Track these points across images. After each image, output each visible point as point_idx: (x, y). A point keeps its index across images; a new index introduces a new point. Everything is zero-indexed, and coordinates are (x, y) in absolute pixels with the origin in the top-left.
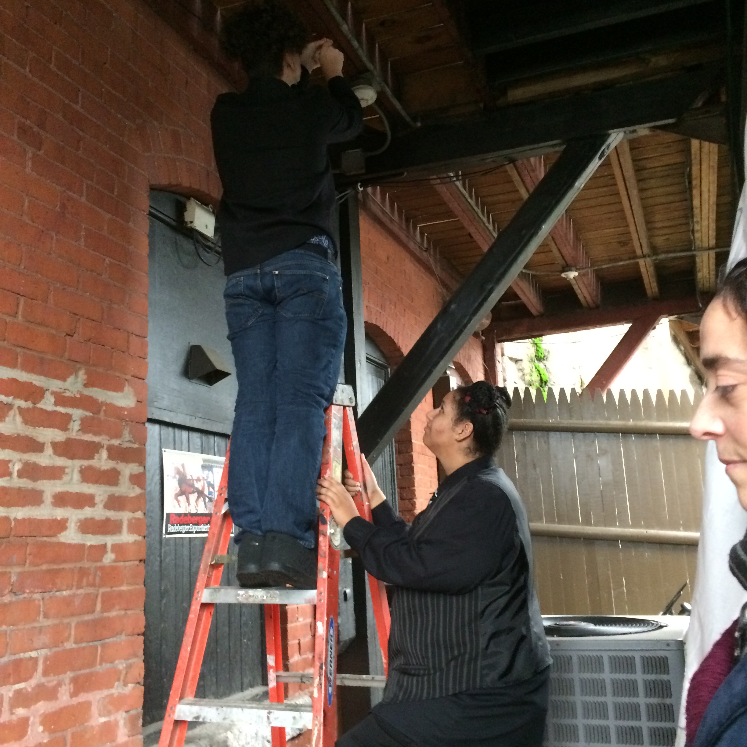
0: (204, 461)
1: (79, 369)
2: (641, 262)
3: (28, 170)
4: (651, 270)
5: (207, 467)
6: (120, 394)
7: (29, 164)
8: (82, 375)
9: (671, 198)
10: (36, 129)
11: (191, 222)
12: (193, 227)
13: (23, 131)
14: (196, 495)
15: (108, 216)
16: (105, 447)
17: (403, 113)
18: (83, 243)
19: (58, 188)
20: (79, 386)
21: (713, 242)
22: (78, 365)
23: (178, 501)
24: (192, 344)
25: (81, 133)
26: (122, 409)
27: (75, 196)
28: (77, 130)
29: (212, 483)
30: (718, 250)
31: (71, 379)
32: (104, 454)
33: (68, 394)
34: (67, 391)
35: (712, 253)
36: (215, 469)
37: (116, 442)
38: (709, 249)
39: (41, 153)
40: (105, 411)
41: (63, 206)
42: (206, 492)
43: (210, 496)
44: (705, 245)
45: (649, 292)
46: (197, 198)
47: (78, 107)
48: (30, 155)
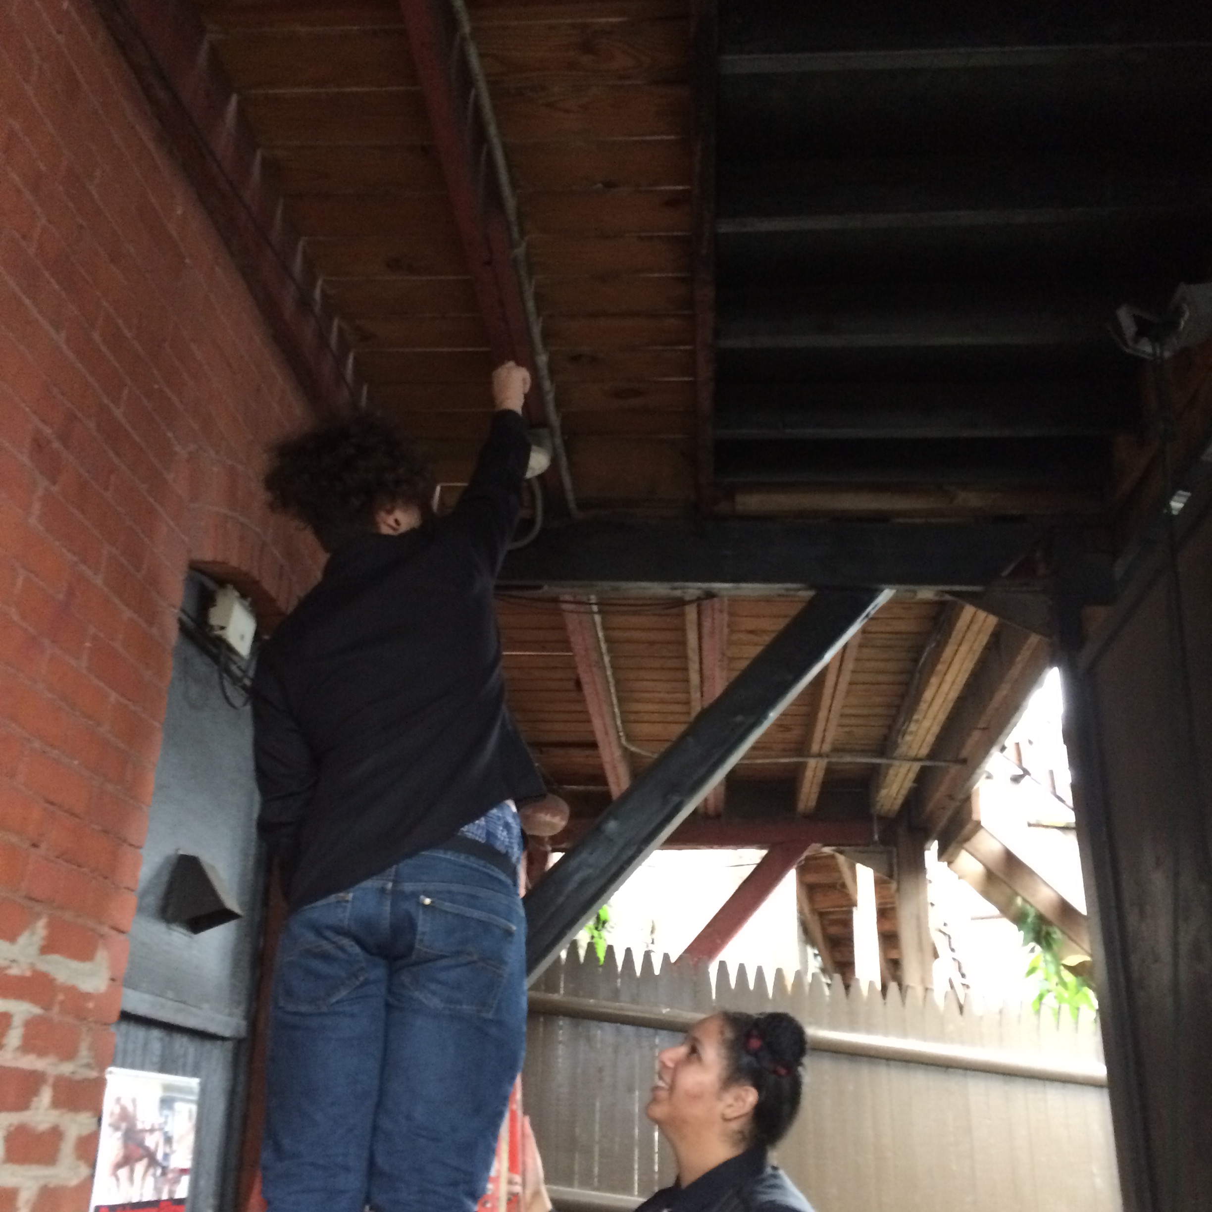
0: (167, 1088)
1: (38, 916)
2: (812, 763)
3: (33, 521)
4: (820, 774)
5: (166, 1103)
6: (86, 966)
7: (36, 507)
8: (40, 929)
9: (881, 678)
10: (56, 445)
11: (223, 628)
12: (224, 637)
13: (39, 445)
14: (145, 1162)
15: (128, 614)
16: (51, 1081)
17: (570, 496)
18: (84, 663)
19: (70, 556)
20: (33, 950)
21: (925, 751)
22: (38, 908)
23: (118, 1179)
24: (181, 852)
25: (116, 460)
26: (87, 996)
27: (89, 573)
28: (111, 454)
29: (170, 1134)
30: (928, 763)
31: (23, 939)
32: (46, 1096)
33: (14, 971)
34: (14, 965)
35: (916, 766)
36: (178, 1106)
37: (66, 1068)
38: (916, 759)
39: (55, 489)
40: (62, 1003)
41: (71, 593)
42: (159, 1156)
43: (165, 1164)
44: (912, 753)
45: (801, 806)
46: (238, 588)
47: (118, 413)
48: (40, 492)
